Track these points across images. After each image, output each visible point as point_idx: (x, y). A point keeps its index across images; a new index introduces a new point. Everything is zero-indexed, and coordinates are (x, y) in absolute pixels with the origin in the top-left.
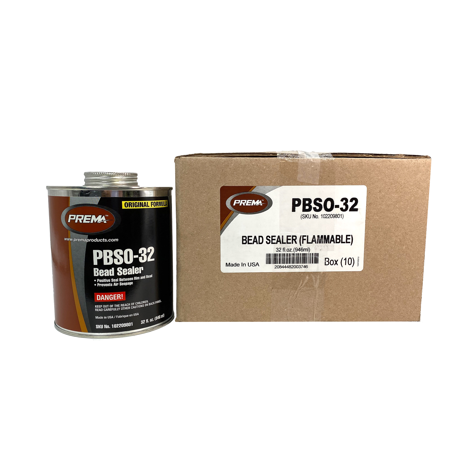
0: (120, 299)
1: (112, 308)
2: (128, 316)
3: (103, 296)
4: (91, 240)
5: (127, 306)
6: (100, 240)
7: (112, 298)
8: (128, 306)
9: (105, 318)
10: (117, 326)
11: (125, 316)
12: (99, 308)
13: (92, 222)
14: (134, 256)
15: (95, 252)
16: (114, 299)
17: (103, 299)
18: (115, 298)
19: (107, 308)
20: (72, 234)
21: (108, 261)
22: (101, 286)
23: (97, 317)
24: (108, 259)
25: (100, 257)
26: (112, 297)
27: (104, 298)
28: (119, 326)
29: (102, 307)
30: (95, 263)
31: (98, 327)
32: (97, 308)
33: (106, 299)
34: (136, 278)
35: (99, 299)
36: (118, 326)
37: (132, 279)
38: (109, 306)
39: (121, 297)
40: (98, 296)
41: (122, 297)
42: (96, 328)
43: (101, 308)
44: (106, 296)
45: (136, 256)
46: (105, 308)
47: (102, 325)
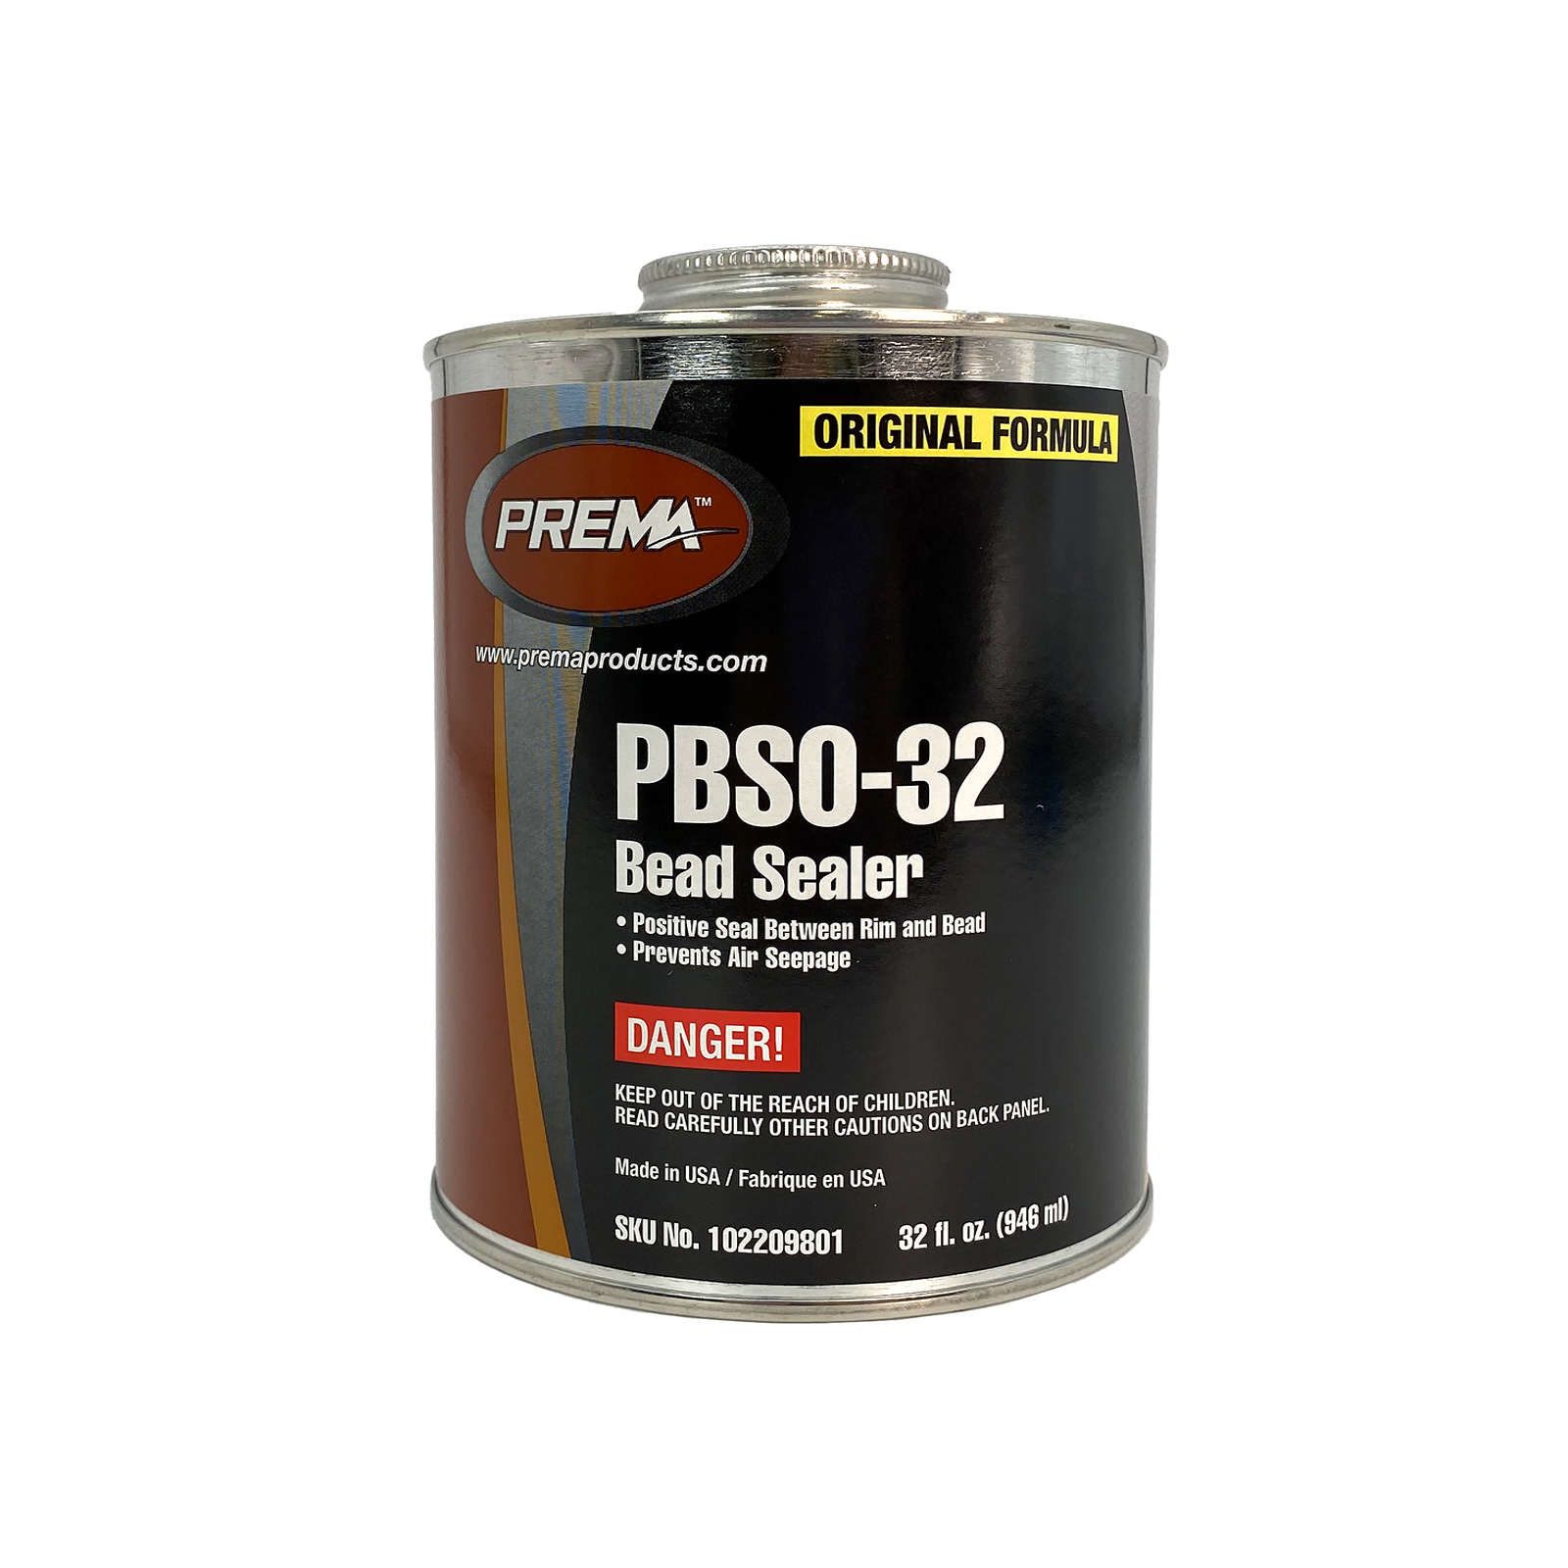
0: (766, 1057)
1: (711, 1112)
2: (809, 1181)
3: (660, 1025)
4: (607, 659)
5: (807, 1115)
6: (657, 662)
7: (717, 1044)
8: (816, 1115)
9: (671, 1174)
10: (740, 1240)
11: (792, 1182)
12: (637, 1106)
13: (616, 543)
14: (863, 774)
15: (628, 734)
16: (730, 1056)
17: (661, 1050)
18: (736, 1049)
19: (685, 1111)
20: (512, 620)
21: (701, 802)
22: (653, 957)
23: (622, 1166)
24: (702, 787)
25: (654, 774)
26: (717, 1038)
27: (666, 1045)
28: (754, 1241)
29: (656, 1104)
30: (628, 808)
31: (629, 1229)
32: (626, 1105)
33: (678, 1053)
34: (874, 929)
35: (638, 1043)
36: (751, 1245)
37: (844, 930)
38: (696, 1099)
39: (771, 1043)
40: (632, 1022)
41: (779, 1049)
42: (618, 1232)
43: (646, 1108)
44: (679, 1027)
45: (879, 780)
46: (672, 1108)
47: (653, 1223)
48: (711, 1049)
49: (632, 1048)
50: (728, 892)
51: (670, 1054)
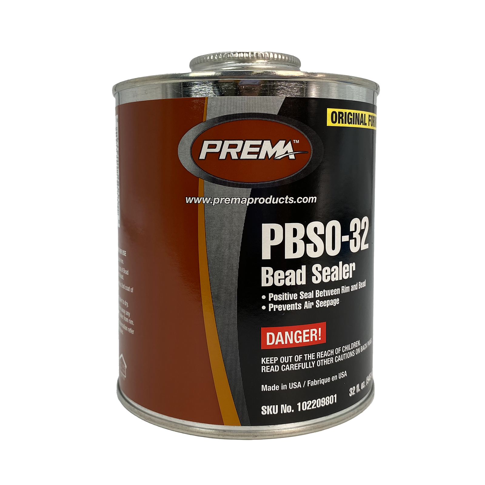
0: (316, 339)
1: (298, 362)
3: (280, 333)
4: (258, 200)
5: (328, 357)
6: (279, 201)
7: (300, 337)
8: (330, 357)
9: (284, 387)
10: (307, 405)
11: (323, 381)
12: (270, 365)
14: (342, 236)
15: (266, 228)
16: (305, 341)
17: (280, 343)
18: (307, 338)
19: (289, 363)
21: (295, 250)
22: (277, 309)
23: (264, 388)
24: (295, 245)
25: (277, 241)
26: (300, 335)
27: (282, 340)
28: (312, 404)
29: (278, 363)
30: (266, 255)
31: (267, 410)
32: (266, 365)
33: (286, 343)
34: (345, 289)
35: (271, 341)
36: (311, 407)
38: (293, 359)
39: (318, 334)
40: (268, 334)
41: (320, 336)
42: (262, 413)
43: (274, 365)
44: (287, 333)
45: (346, 238)
46: (285, 363)
47: (277, 406)
48: (298, 339)
49: (268, 343)
50: (304, 282)
51: (284, 344)
